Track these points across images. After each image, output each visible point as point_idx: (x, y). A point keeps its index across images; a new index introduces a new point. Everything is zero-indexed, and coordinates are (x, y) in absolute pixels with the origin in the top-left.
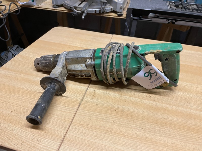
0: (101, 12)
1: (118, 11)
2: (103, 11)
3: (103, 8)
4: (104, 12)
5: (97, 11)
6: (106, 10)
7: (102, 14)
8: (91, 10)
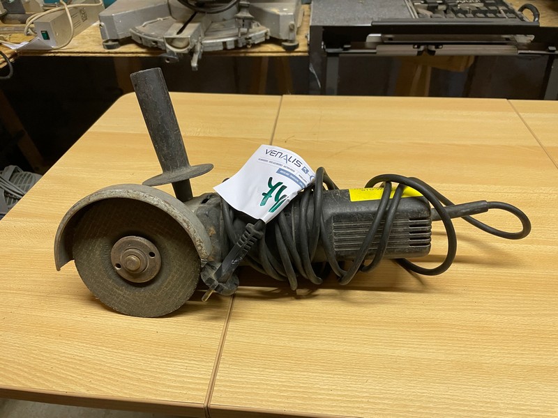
0: (241, 46)
1: (284, 38)
2: (245, 41)
3: (243, 34)
4: (248, 44)
5: (228, 44)
6: (253, 39)
7: (243, 50)
8: (213, 43)
